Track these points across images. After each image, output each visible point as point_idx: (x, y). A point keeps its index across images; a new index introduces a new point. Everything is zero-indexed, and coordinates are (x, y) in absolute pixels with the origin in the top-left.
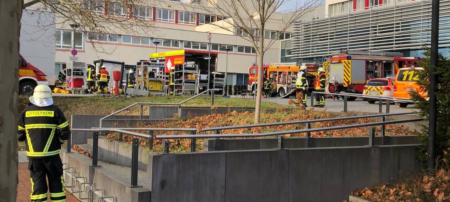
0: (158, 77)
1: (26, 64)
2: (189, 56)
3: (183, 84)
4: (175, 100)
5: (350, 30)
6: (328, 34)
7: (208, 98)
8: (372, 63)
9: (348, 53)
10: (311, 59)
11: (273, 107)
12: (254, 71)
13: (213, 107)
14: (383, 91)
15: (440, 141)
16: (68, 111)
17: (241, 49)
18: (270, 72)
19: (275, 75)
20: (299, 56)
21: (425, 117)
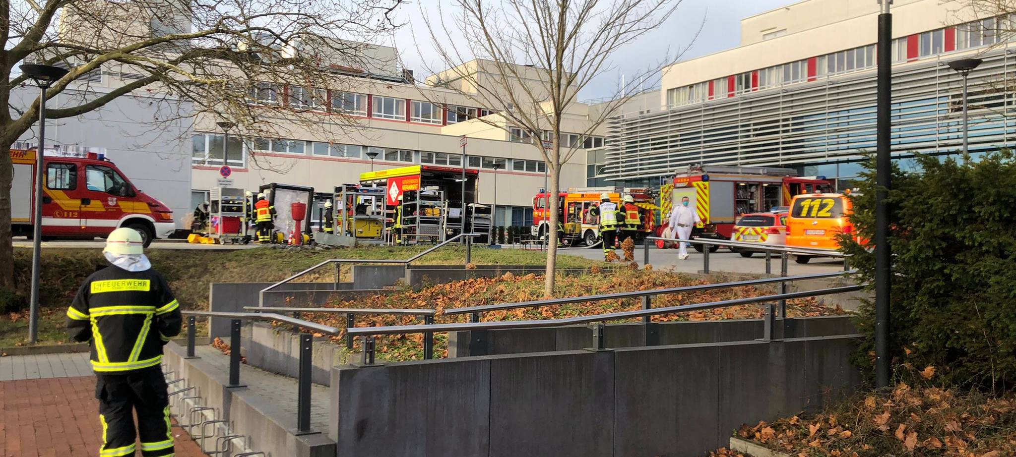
0: (373, 213)
1: (133, 191)
2: (428, 177)
3: (417, 225)
4: (403, 253)
5: (705, 132)
6: (666, 138)
7: (461, 249)
8: (745, 186)
9: (704, 169)
10: (639, 182)
11: (577, 264)
12: (542, 202)
13: (468, 266)
14: (767, 234)
15: (896, 329)
16: (208, 276)
17: (518, 165)
18: (570, 204)
19: (578, 209)
20: (618, 176)
21: (866, 284)
